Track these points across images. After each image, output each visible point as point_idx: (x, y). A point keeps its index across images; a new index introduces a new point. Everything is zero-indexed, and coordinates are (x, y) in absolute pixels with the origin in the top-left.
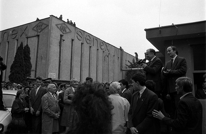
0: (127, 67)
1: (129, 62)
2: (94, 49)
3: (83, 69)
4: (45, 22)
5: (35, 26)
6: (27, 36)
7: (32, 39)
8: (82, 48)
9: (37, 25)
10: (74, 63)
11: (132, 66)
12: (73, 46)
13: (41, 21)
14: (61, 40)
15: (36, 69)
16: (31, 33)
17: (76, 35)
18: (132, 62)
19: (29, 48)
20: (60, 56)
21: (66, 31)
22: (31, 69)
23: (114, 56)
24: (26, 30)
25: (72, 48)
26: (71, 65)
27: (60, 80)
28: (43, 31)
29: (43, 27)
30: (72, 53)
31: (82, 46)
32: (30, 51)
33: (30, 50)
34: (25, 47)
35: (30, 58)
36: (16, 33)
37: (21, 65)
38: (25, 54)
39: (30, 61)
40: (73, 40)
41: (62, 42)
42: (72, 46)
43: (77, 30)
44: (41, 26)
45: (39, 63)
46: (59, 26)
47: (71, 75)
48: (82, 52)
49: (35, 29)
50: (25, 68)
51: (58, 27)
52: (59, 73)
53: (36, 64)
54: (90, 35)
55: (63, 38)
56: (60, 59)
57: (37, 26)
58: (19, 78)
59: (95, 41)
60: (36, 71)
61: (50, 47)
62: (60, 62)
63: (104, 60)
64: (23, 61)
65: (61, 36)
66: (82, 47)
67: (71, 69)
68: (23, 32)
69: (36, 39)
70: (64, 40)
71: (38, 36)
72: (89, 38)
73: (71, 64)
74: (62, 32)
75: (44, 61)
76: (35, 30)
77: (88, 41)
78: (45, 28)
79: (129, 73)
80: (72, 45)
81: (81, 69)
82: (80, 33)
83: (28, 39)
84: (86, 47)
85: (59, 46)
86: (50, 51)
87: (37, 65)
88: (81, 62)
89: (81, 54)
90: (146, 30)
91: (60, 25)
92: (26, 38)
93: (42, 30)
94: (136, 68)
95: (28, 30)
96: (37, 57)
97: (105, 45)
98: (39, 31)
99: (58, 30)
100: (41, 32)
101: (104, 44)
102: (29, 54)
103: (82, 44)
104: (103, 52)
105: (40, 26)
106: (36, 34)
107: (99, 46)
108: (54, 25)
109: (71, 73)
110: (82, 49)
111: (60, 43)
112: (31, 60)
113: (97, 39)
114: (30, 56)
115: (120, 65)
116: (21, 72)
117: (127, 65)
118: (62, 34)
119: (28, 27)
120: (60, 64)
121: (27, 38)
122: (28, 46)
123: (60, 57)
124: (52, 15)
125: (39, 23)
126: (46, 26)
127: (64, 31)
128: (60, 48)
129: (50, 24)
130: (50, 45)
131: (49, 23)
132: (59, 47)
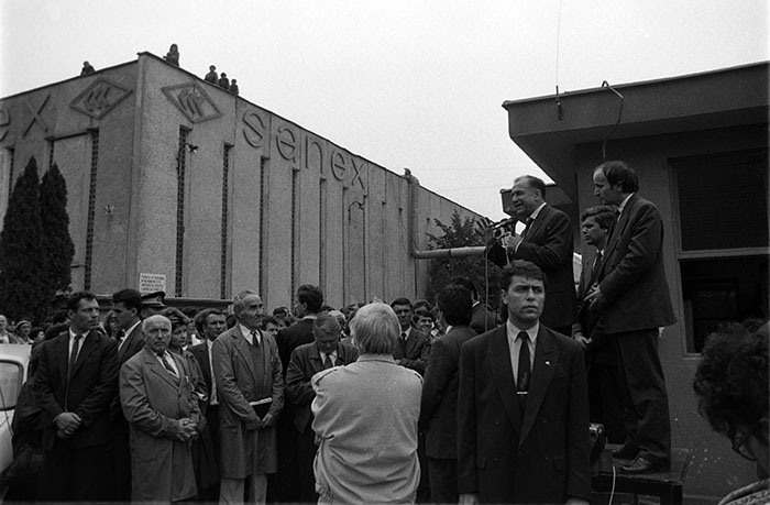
0: (434, 243)
1: (439, 224)
2: (309, 179)
3: (271, 255)
4: (118, 79)
5: (81, 96)
6: (49, 134)
7: (71, 144)
8: (265, 175)
9: (88, 89)
10: (235, 236)
11: (451, 240)
12: (230, 168)
13: (104, 76)
14: (182, 146)
15: (88, 258)
16: (65, 122)
17: (241, 126)
18: (448, 223)
19: (64, 181)
20: (182, 207)
21: (200, 114)
22: (71, 260)
23: (384, 203)
24: (44, 110)
25: (226, 175)
26: (224, 241)
27: (184, 298)
28: (114, 114)
29: (111, 99)
30: (225, 195)
31: (262, 168)
32: (66, 192)
33: (64, 186)
34: (45, 178)
35: (65, 219)
36: (7, 121)
37: (30, 246)
38: (48, 204)
39: (66, 230)
40: (228, 147)
41: (188, 155)
42: (226, 170)
43: (243, 109)
44: (105, 96)
45: (100, 235)
46: (175, 94)
47: (223, 278)
48: (266, 192)
49: (80, 105)
50: (48, 255)
51: (170, 99)
52: (180, 274)
53: (88, 241)
54: (291, 127)
55: (192, 139)
56: (182, 218)
57: (89, 95)
58: (27, 296)
59: (313, 149)
60: (88, 269)
61: (141, 174)
62: (181, 230)
63: (346, 219)
64: (41, 229)
65: (184, 131)
66: (262, 173)
67: (224, 257)
68: (35, 120)
69: (84, 144)
70: (196, 148)
71: (94, 132)
72: (290, 138)
73: (224, 236)
74: (189, 119)
75: (118, 229)
76: (80, 112)
77: (287, 151)
78: (120, 101)
79: (439, 265)
80: (226, 165)
81: (261, 258)
82: (254, 121)
83: (56, 144)
84: (279, 172)
85: (178, 169)
86: (142, 191)
87: (94, 244)
88: (261, 229)
89: (262, 201)
90: (507, 106)
91: (179, 92)
92: (46, 143)
93: (110, 108)
94: (467, 248)
95: (54, 109)
96: (92, 214)
97: (351, 165)
98: (98, 113)
99: (173, 109)
100: (107, 119)
101: (345, 161)
102: (64, 201)
103: (263, 160)
104: (344, 189)
105: (100, 93)
106: (86, 124)
107: (327, 166)
108: (154, 90)
109: (224, 273)
110: (265, 180)
111: (181, 159)
112: (70, 227)
113: (320, 142)
114: (68, 209)
115: (406, 238)
116: (34, 271)
117: (433, 238)
118: (186, 123)
119: (52, 100)
120: (182, 240)
121: (52, 141)
122: (58, 171)
123: (182, 212)
124: (147, 54)
125: (97, 82)
126: (122, 94)
127: (193, 112)
128: (181, 178)
129: (139, 85)
130: (142, 167)
131: (136, 83)
132: (175, 174)
